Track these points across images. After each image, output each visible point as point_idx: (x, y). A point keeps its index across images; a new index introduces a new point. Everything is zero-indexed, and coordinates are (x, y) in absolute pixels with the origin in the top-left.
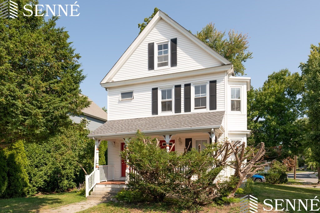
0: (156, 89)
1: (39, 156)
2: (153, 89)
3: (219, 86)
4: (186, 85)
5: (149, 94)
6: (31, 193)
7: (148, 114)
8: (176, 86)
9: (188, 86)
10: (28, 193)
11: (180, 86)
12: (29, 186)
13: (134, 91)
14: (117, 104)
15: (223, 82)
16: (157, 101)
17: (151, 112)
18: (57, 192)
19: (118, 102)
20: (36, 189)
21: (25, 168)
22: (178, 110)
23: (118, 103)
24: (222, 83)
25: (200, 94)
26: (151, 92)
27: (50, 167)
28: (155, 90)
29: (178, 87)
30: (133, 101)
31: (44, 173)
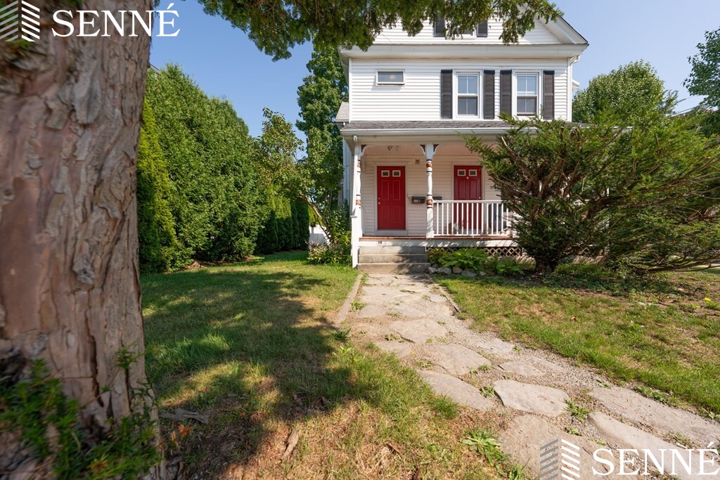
0: (450, 72)
1: (196, 175)
2: (443, 72)
3: (558, 81)
4: (503, 73)
5: (436, 81)
6: (178, 263)
7: (434, 115)
8: (486, 72)
9: (506, 74)
10: (173, 261)
11: (492, 73)
12: (176, 246)
13: (406, 71)
14: (370, 91)
15: (565, 75)
16: (452, 93)
17: (439, 114)
18: (226, 260)
19: (371, 87)
20: (193, 252)
21: (166, 198)
22: (489, 112)
23: (372, 89)
24: (563, 77)
25: (527, 92)
26: (439, 78)
27: (223, 205)
28: (446, 75)
29: (489, 74)
30: (402, 89)
31: (209, 217)
